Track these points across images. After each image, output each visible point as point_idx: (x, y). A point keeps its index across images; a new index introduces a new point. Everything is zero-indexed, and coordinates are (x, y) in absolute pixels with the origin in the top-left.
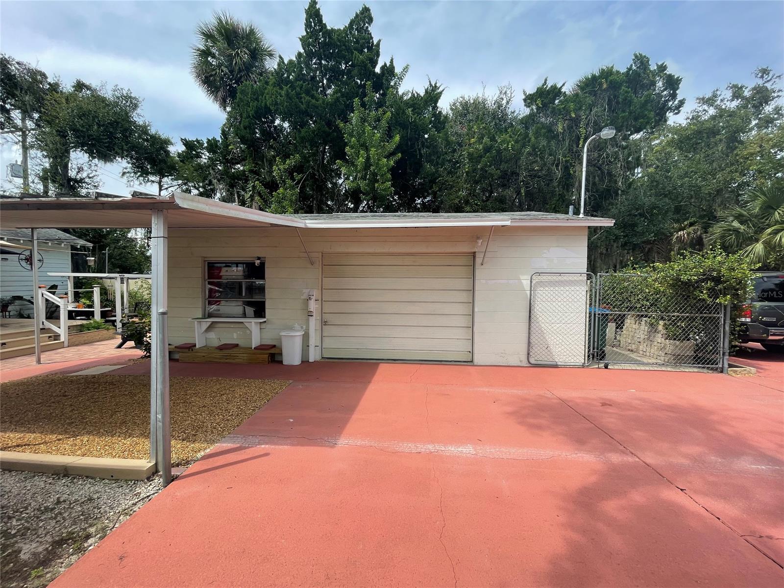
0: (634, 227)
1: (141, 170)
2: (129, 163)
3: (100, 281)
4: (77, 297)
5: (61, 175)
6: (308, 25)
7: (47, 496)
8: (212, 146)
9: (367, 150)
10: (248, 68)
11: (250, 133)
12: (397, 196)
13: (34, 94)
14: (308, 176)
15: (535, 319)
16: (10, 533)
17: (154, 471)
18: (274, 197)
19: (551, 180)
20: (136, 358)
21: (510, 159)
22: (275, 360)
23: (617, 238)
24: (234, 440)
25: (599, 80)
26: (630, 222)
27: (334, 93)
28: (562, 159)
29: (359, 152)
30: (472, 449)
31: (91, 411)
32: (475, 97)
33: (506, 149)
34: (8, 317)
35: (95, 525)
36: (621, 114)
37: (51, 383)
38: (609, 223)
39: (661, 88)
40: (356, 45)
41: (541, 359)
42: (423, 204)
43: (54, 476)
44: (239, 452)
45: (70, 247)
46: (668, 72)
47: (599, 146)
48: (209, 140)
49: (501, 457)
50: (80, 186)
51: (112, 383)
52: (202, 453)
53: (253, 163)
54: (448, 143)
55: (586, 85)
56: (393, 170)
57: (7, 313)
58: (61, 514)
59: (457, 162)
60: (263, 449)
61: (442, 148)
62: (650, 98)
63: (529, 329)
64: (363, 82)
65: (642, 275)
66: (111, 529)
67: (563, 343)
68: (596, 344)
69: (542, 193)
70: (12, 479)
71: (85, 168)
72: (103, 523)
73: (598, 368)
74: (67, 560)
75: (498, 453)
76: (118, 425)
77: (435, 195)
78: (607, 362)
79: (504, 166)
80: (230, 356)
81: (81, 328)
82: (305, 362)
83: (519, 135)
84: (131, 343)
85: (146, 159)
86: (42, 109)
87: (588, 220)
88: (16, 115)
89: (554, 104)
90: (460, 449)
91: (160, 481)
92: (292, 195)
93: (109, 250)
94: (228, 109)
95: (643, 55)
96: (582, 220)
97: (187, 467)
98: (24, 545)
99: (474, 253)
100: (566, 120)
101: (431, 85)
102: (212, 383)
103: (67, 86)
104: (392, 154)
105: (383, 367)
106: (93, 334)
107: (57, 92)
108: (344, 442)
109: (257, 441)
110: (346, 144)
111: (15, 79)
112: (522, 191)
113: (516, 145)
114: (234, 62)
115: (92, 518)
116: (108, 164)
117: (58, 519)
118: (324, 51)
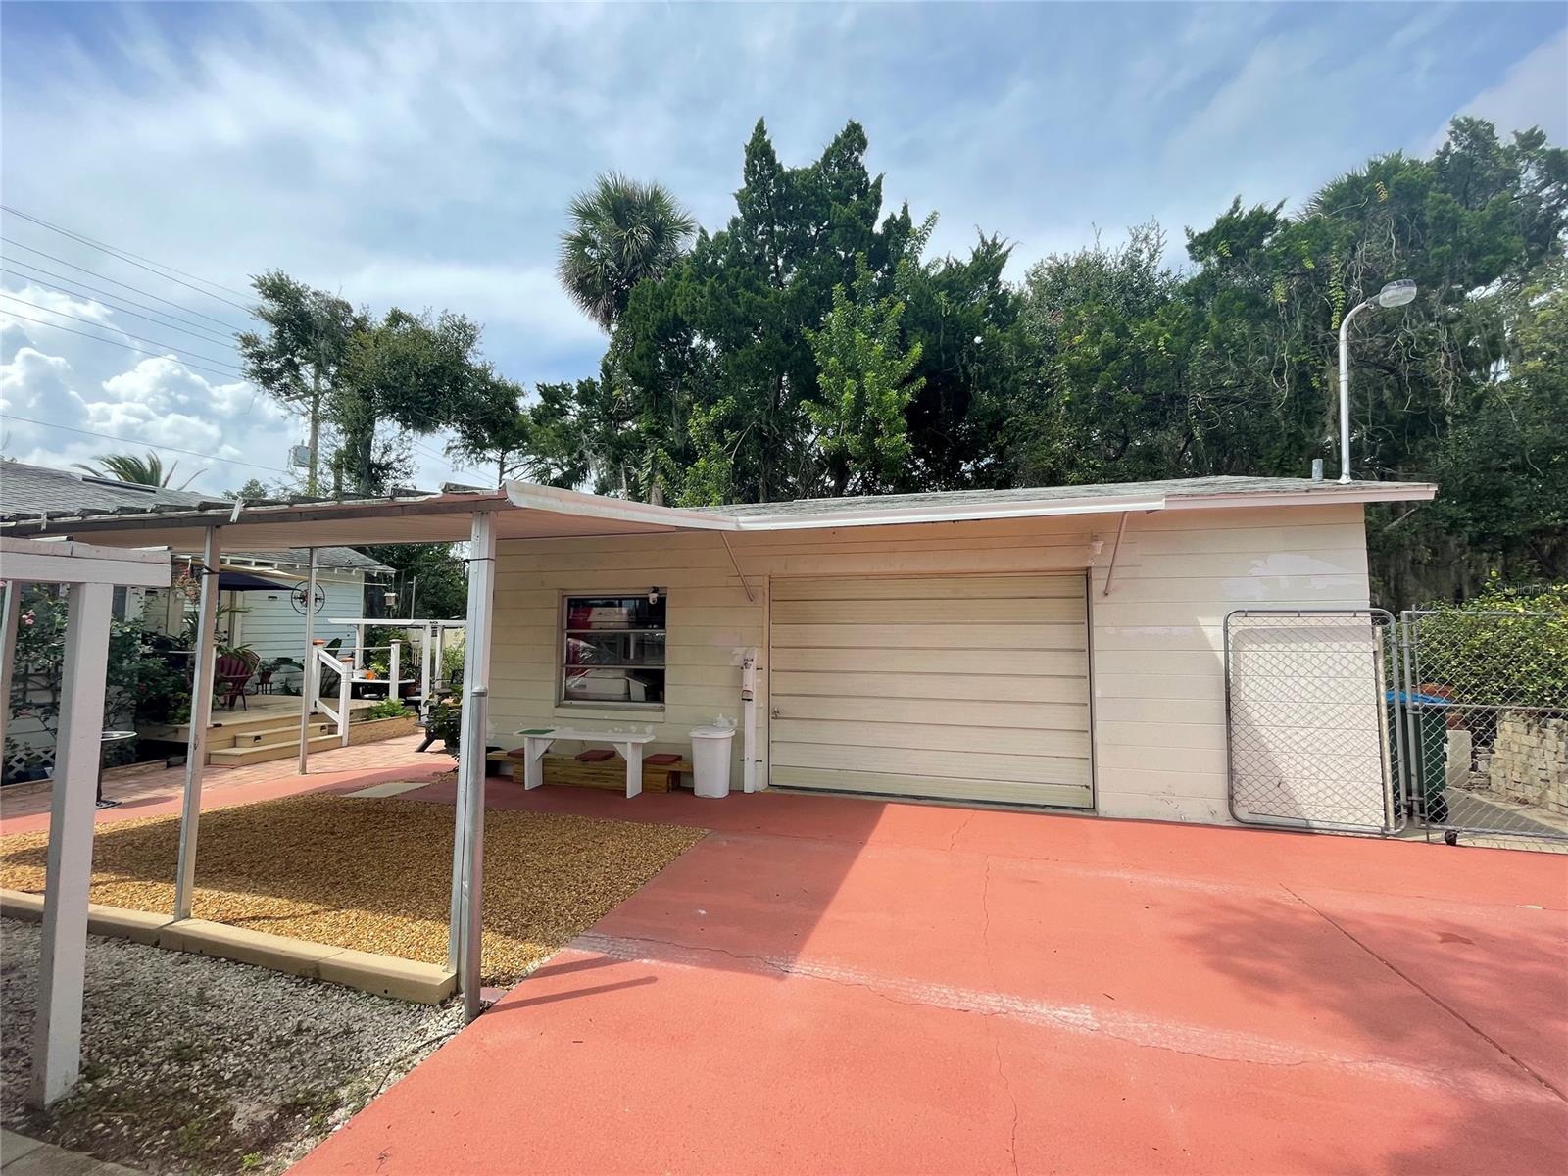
0: (1503, 495)
1: (475, 444)
2: (457, 431)
3: (402, 632)
4: (368, 658)
5: (360, 458)
6: (750, 170)
7: (283, 1016)
8: (587, 393)
9: (858, 375)
10: (647, 256)
11: (649, 365)
12: (923, 460)
13: (332, 337)
14: (749, 433)
15: (1242, 715)
16: (223, 1077)
17: (454, 990)
18: (688, 475)
19: (1266, 406)
20: (444, 771)
21: (1163, 369)
22: (682, 785)
23: (1455, 526)
24: (595, 944)
25: (1369, 185)
26: (1489, 487)
27: (796, 280)
28: (1289, 360)
29: (843, 381)
30: (1089, 1017)
31: (367, 864)
32: (1080, 254)
33: (1155, 350)
34: (268, 692)
35: (349, 1082)
36: (1432, 248)
37: (316, 810)
38: (1423, 492)
39: (1534, 181)
40: (836, 191)
41: (1264, 810)
42: (977, 472)
43: (298, 980)
44: (600, 969)
45: (363, 575)
46: (1548, 146)
47: (1385, 322)
48: (581, 383)
49: (1164, 1045)
50: (385, 475)
51: (404, 816)
52: (536, 964)
53: (654, 417)
54: (1024, 349)
55: (1335, 200)
56: (910, 411)
57: (268, 686)
58: (299, 1054)
59: (1046, 385)
60: (646, 966)
61: (1011, 359)
62: (1505, 205)
63: (1229, 739)
64: (850, 255)
65: (1531, 613)
66: (373, 1096)
67: (1321, 776)
68: (1414, 781)
69: (1247, 435)
70: (238, 977)
71: (394, 446)
72: (362, 1082)
73: (1428, 841)
74: (299, 1144)
75: (1157, 1034)
76: (405, 893)
77: (1000, 452)
78: (1450, 828)
79: (1150, 385)
80: (600, 774)
81: (369, 714)
82: (736, 792)
83: (1182, 319)
84: (439, 744)
85: (482, 422)
86: (342, 360)
87: (1363, 488)
88: (307, 372)
89: (1260, 246)
90: (1061, 1013)
91: (460, 1012)
92: (720, 470)
93: (417, 580)
94: (614, 328)
95: (1477, 118)
96: (1345, 489)
97: (508, 989)
98: (239, 1104)
99: (1088, 569)
100: (1294, 275)
101: (984, 242)
102: (564, 825)
103: (378, 320)
104: (909, 380)
105: (892, 812)
106: (385, 724)
107: (364, 332)
108: (804, 968)
109: (635, 950)
110: (819, 370)
111: (310, 318)
112: (1196, 434)
113: (1176, 338)
114: (626, 249)
115: (346, 1069)
116: (428, 437)
117: (295, 1063)
118: (778, 210)
